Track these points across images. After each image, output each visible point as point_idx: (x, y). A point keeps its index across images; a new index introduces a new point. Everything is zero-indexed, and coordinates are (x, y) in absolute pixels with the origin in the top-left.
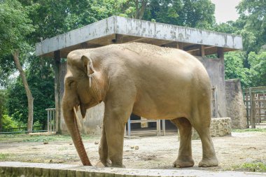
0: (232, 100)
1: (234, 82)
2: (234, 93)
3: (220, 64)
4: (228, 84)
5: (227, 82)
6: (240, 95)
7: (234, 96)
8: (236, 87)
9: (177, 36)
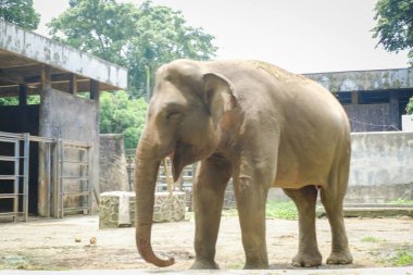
0: (109, 166)
1: (114, 138)
2: (113, 155)
3: (94, 108)
4: (104, 141)
5: (102, 139)
6: (123, 159)
7: (113, 161)
8: (118, 147)
9: (52, 56)
